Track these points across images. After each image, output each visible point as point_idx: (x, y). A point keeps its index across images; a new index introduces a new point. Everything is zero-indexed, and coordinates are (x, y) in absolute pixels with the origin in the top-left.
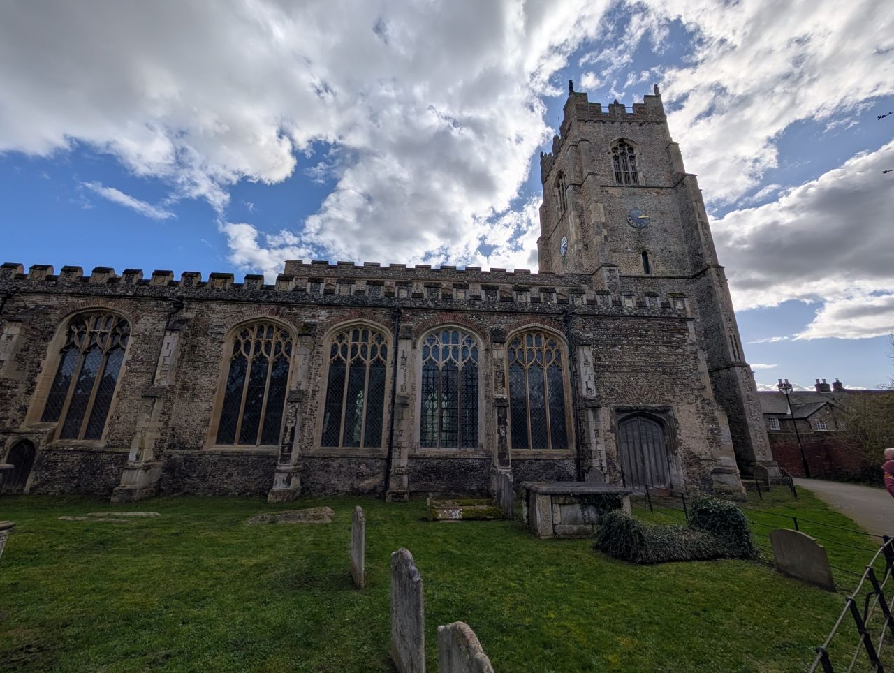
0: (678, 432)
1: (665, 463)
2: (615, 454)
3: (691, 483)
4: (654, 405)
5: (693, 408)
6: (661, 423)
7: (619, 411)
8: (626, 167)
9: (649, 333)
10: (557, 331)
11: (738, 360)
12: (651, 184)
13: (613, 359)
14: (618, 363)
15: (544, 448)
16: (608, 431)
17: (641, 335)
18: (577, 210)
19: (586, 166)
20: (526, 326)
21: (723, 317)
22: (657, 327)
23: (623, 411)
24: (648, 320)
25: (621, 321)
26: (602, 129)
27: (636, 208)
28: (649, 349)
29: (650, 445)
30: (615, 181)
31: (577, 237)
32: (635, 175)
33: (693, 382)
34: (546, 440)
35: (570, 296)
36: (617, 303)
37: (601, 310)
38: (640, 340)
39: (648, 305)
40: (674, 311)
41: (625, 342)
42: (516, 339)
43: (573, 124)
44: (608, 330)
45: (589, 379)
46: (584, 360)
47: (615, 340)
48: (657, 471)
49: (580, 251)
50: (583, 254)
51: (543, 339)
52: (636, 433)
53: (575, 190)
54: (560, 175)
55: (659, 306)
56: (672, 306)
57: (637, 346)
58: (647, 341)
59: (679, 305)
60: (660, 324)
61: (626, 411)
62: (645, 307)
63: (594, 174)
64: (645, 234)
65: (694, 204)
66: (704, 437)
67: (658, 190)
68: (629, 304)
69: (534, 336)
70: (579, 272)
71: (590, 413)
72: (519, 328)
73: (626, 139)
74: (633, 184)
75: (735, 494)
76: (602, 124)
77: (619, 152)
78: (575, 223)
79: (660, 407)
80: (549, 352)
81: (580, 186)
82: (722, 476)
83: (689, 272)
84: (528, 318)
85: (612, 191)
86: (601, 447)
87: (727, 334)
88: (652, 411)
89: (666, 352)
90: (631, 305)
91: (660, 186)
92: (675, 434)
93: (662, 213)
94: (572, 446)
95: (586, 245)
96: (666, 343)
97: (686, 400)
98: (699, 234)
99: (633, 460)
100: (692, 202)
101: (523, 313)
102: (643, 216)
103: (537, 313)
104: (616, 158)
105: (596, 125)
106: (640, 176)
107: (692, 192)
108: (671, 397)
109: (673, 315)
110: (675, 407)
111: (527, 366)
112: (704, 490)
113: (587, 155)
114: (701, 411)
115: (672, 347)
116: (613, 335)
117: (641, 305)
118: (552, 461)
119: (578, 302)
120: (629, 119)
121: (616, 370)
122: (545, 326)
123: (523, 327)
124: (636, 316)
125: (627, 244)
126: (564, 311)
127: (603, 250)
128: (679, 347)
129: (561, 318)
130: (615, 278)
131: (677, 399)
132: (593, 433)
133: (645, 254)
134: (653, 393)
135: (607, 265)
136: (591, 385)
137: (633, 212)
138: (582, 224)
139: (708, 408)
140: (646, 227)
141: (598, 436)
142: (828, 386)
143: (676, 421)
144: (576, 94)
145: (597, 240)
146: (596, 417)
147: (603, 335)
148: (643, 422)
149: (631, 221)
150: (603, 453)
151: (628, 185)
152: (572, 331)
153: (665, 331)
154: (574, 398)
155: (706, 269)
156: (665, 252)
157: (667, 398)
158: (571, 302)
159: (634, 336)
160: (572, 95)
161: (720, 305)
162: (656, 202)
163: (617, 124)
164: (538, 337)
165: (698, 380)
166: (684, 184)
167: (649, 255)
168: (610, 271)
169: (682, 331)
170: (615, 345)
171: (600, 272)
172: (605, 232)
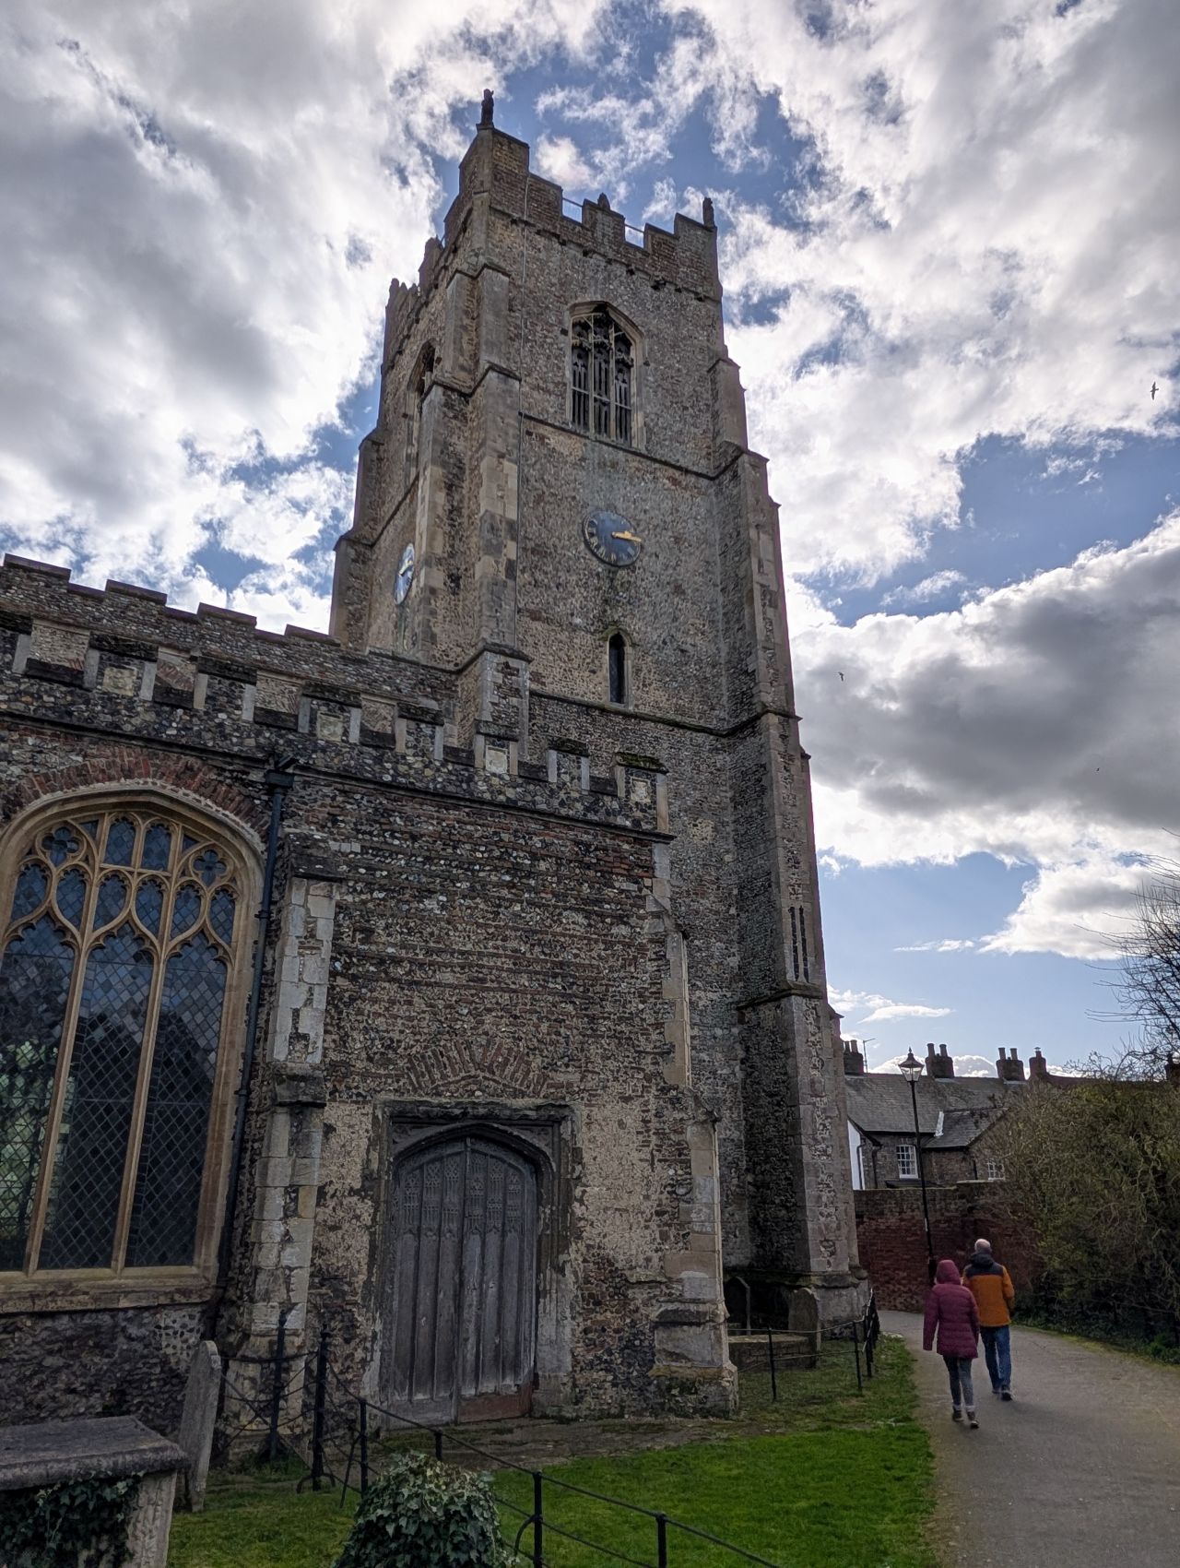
0: (578, 1192)
1: (529, 1297)
2: (362, 1277)
3: (591, 1365)
4: (519, 1102)
5: (632, 1114)
6: (534, 1161)
7: (402, 1118)
8: (603, 385)
9: (543, 866)
10: (231, 817)
11: (802, 978)
12: (660, 453)
13: (414, 940)
14: (429, 952)
15: (92, 1262)
16: (352, 1192)
17: (515, 869)
18: (444, 465)
19: (491, 345)
20: (113, 786)
21: (781, 852)
22: (567, 850)
23: (417, 1122)
24: (546, 827)
25: (461, 814)
26: (557, 258)
27: (611, 507)
28: (534, 916)
29: (493, 1239)
30: (569, 416)
31: (430, 545)
32: (624, 416)
33: (645, 1033)
34: (108, 1236)
35: (306, 706)
36: (461, 758)
37: (402, 768)
38: (510, 885)
39: (553, 778)
40: (625, 808)
41: (465, 885)
42: (66, 827)
43: (475, 213)
44: (414, 838)
45: (309, 1002)
46: (300, 931)
47: (432, 875)
48: (500, 1330)
49: (433, 591)
50: (440, 604)
51: (177, 841)
52: (453, 1199)
53: (448, 405)
54: (428, 359)
55: (585, 784)
56: (621, 793)
57: (498, 904)
58: (530, 889)
59: (641, 793)
60: (577, 843)
61: (429, 1120)
62: (543, 782)
63: (507, 374)
64: (627, 586)
65: (753, 533)
66: (649, 1207)
67: (677, 474)
68: (496, 763)
69: (143, 826)
70: (420, 656)
71: (281, 1127)
72: (83, 790)
73: (615, 309)
74: (614, 437)
75: (705, 1390)
76: (557, 246)
77: (592, 338)
78: (433, 506)
79: (538, 1108)
80: (189, 892)
81: (466, 397)
82: (680, 1333)
83: (722, 717)
84: (127, 756)
85: (555, 440)
86: (298, 1256)
87: (785, 902)
88: (510, 1121)
89: (580, 931)
90: (501, 770)
91: (683, 463)
92: (568, 1199)
93: (677, 540)
94: (208, 1254)
95: (455, 579)
96: (586, 901)
97: (616, 1088)
98: (753, 617)
99: (425, 1293)
100: (748, 525)
101: (112, 734)
102: (627, 535)
103: (169, 745)
104: (581, 352)
105: (541, 242)
106: (637, 421)
107: (751, 500)
108: (573, 1076)
109: (620, 821)
110: (581, 1111)
111: (88, 935)
112: (627, 1383)
113: (497, 314)
114: (654, 1125)
115: (602, 916)
116: (428, 859)
117: (532, 774)
118: (107, 1318)
119: (330, 730)
120: (628, 260)
121: (419, 975)
122: (190, 796)
123: (99, 787)
124: (510, 806)
125: (575, 602)
126: (272, 752)
127: (496, 603)
128: (621, 919)
129: (256, 776)
130: (517, 692)
131: (591, 1082)
132: (276, 1200)
133: (617, 644)
134: (521, 1058)
135: (498, 650)
136: (311, 1024)
137: (603, 515)
138: (454, 511)
139: (672, 1115)
140: (631, 567)
141: (295, 1213)
142: (1020, 1064)
143: (577, 1152)
144: (496, 133)
145: (484, 568)
146: (298, 1142)
147: (394, 853)
148: (480, 1160)
149: (594, 541)
150: (301, 1279)
151: (604, 438)
152: (289, 829)
153: (588, 867)
154: (251, 1067)
155: (758, 717)
156: (668, 650)
157: (560, 1078)
158: (304, 727)
159: (495, 869)
160: (486, 133)
161: (778, 819)
162: (667, 505)
163: (594, 260)
164: (159, 832)
165: (658, 1025)
166: (735, 476)
167: (628, 650)
168: (507, 670)
169: (637, 871)
170: (431, 893)
171: (475, 669)
172: (511, 550)
